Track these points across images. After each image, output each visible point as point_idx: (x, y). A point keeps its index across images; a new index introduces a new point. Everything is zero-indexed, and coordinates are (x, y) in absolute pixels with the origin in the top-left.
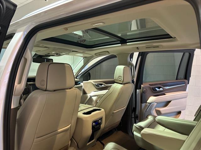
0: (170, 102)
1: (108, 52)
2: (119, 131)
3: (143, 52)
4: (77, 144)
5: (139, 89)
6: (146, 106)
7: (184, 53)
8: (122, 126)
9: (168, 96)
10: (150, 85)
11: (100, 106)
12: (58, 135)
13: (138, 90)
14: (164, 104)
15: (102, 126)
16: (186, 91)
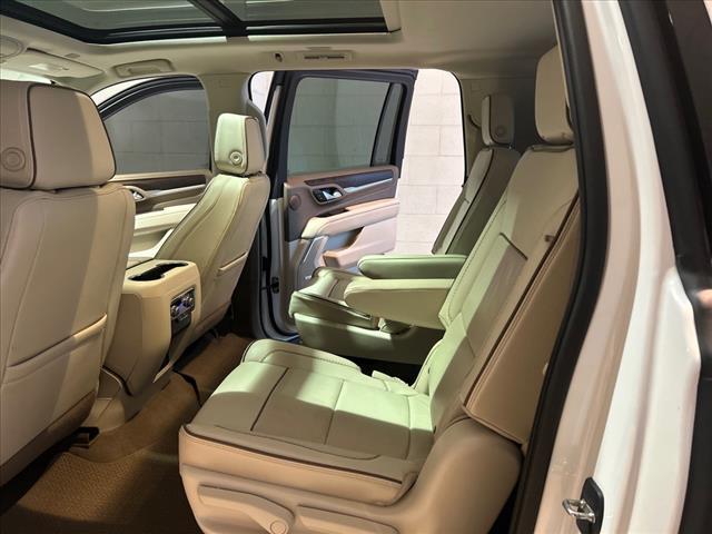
0: (359, 230)
1: (168, 62)
2: (225, 335)
3: (286, 72)
4: (124, 383)
5: (277, 198)
6: (300, 247)
7: (391, 85)
8: (233, 317)
9: (355, 214)
10: (307, 182)
11: (175, 252)
12: (72, 353)
13: (273, 201)
14: (342, 239)
15: (196, 314)
16: (393, 197)
